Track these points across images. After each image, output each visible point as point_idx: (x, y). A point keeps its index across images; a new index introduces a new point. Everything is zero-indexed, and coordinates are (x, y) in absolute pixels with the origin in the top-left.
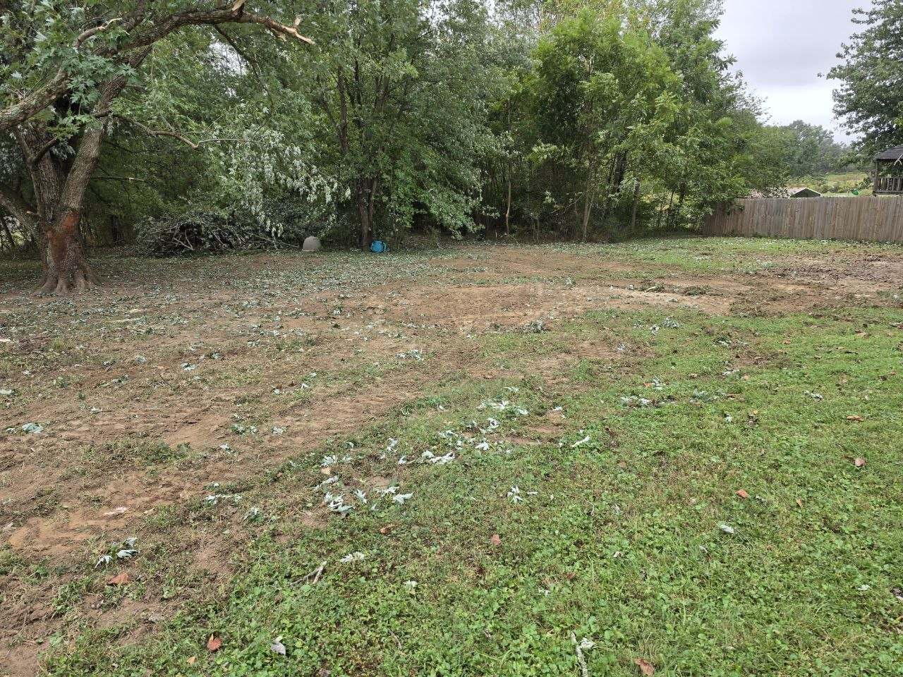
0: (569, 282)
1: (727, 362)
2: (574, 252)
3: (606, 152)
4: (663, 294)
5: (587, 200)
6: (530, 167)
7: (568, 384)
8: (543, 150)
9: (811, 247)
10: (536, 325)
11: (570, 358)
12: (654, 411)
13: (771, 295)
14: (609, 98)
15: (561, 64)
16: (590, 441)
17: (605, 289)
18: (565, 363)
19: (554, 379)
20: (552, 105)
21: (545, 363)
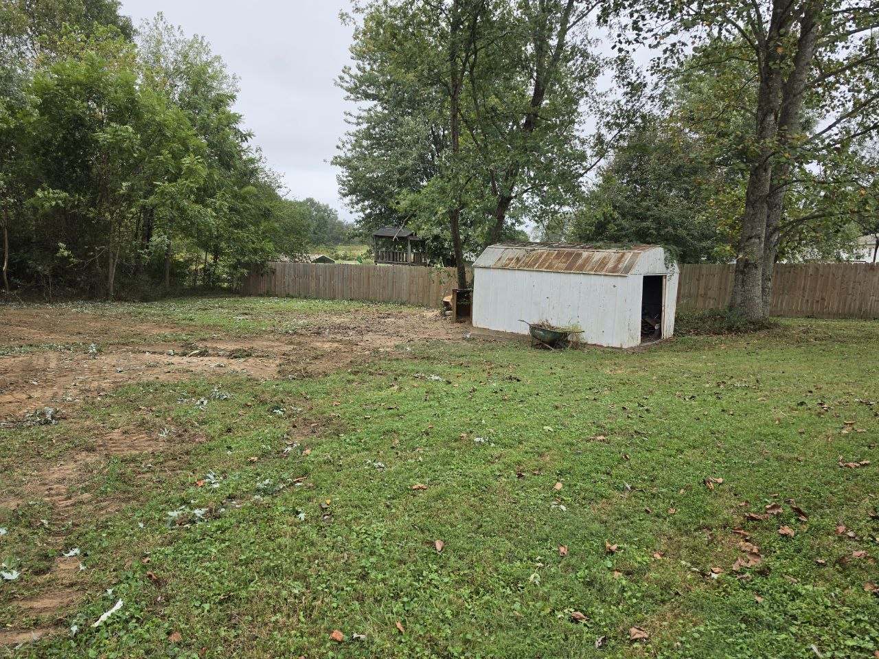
0: (93, 349)
1: (285, 436)
2: (99, 312)
3: (130, 206)
4: (207, 358)
5: (111, 255)
6: (35, 213)
7: (90, 502)
8: (49, 197)
9: (336, 307)
10: (43, 414)
11: (94, 459)
12: (212, 526)
13: (313, 354)
14: (130, 151)
15: (66, 105)
16: (125, 608)
17: (140, 356)
18: (88, 469)
19: (70, 498)
20: (58, 149)
21: (55, 472)
